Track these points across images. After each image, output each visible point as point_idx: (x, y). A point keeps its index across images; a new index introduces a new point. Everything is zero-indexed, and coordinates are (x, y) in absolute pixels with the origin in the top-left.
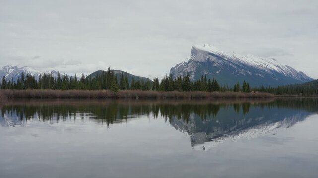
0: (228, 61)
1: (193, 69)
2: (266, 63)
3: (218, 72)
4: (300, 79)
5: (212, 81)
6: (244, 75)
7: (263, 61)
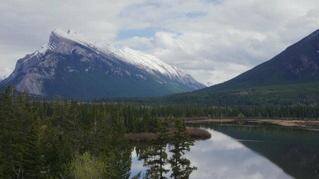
0: (100, 55)
1: (52, 64)
2: (148, 61)
3: (87, 70)
4: (187, 84)
6: (122, 75)
7: (145, 59)
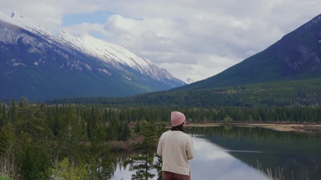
0: (52, 44)
2: (114, 52)
3: (36, 63)
4: (162, 80)
6: (80, 69)
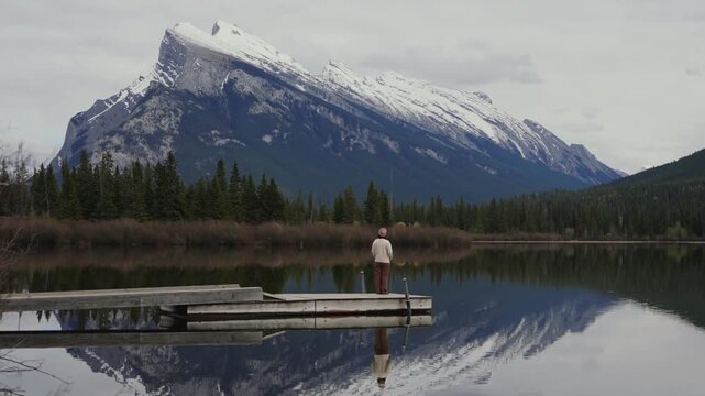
0: (307, 94)
1: (165, 124)
2: (454, 107)
3: (267, 139)
4: (575, 173)
5: (257, 182)
6: (372, 150)
7: (443, 102)
